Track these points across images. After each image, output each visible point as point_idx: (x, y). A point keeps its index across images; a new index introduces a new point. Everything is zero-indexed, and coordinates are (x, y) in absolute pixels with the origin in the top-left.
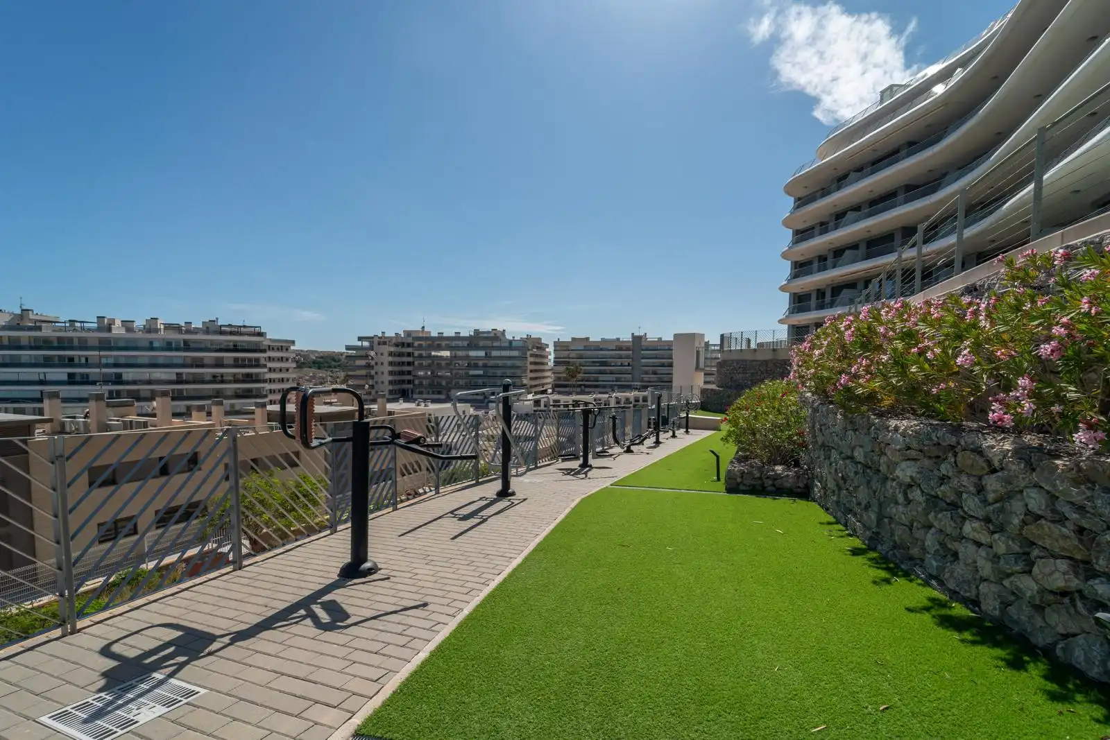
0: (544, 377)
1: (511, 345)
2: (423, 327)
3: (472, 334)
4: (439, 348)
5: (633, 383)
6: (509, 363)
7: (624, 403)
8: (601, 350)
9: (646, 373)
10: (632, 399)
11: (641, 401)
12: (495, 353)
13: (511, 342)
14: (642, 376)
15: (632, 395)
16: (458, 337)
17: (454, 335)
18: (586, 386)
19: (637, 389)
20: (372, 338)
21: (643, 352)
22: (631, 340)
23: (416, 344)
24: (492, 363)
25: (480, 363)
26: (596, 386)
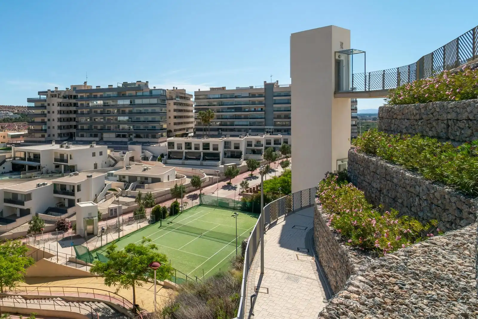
0: (188, 123)
1: (151, 94)
2: (85, 83)
3: (121, 85)
4: (96, 98)
5: (266, 127)
6: (150, 109)
7: (255, 146)
8: (236, 97)
9: (279, 117)
10: (263, 142)
11: (272, 142)
12: (138, 101)
13: (151, 91)
14: (275, 120)
15: (263, 138)
16: (111, 89)
17: (107, 87)
18: (223, 130)
19: (270, 132)
20: (46, 92)
21: (275, 98)
22: (263, 87)
23: (79, 95)
24: (135, 110)
25: (127, 110)
26: (232, 130)
